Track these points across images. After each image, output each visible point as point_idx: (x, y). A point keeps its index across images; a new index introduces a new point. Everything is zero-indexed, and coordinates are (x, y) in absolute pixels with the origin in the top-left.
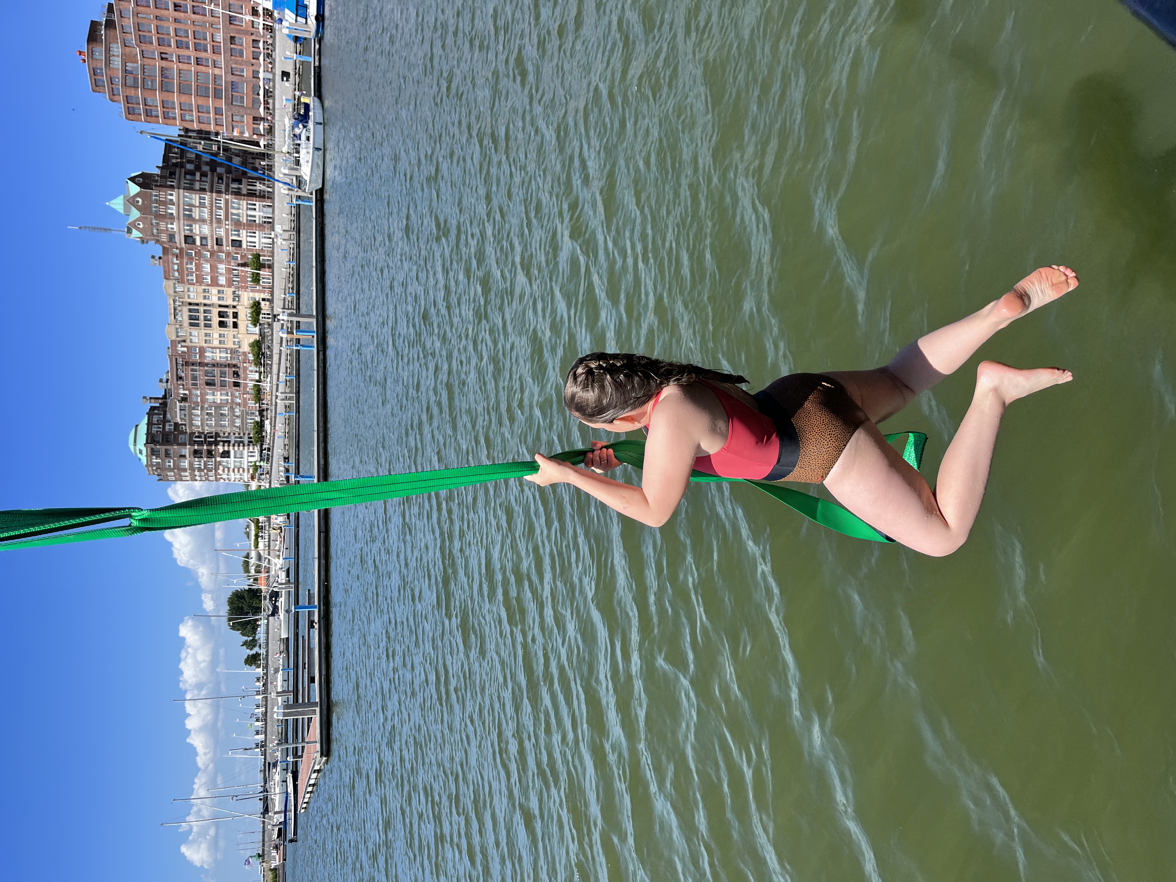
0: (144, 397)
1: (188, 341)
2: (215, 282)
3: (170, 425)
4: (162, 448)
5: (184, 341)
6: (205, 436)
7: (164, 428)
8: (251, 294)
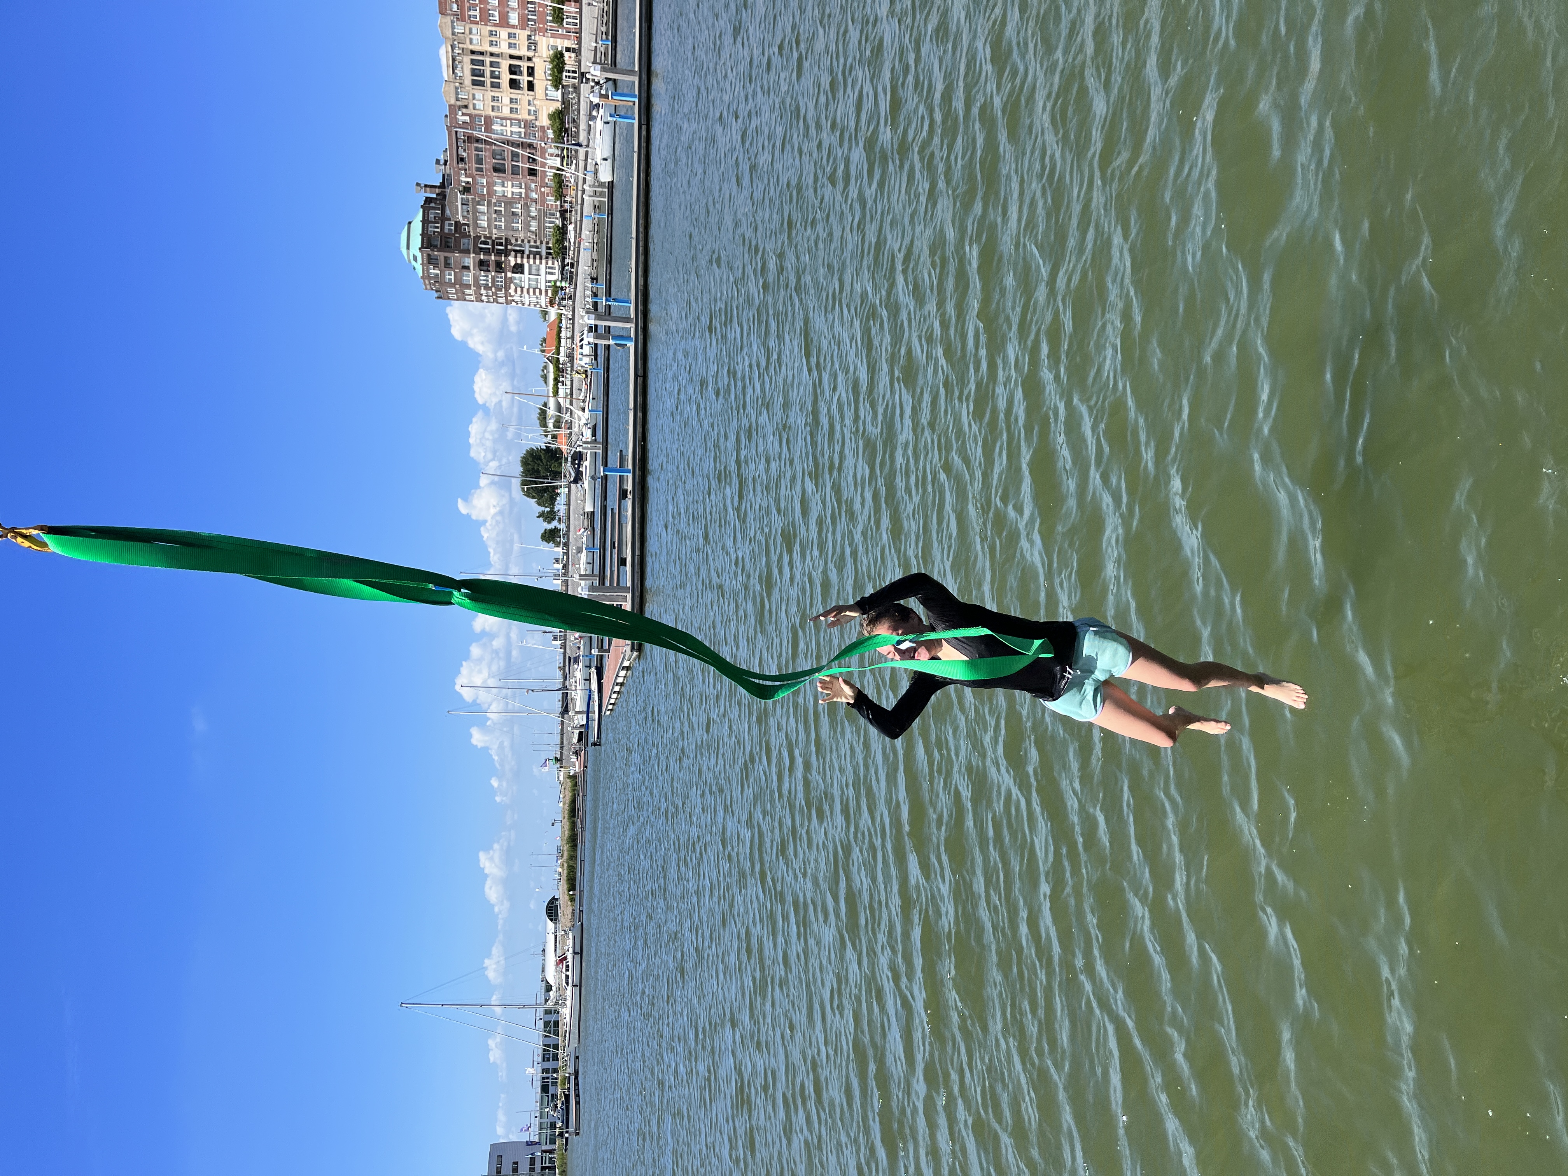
0: (418, 184)
1: (471, 106)
2: (504, 22)
3: (450, 225)
4: (440, 255)
5: (466, 107)
6: (493, 241)
7: (442, 228)
8: (552, 41)
